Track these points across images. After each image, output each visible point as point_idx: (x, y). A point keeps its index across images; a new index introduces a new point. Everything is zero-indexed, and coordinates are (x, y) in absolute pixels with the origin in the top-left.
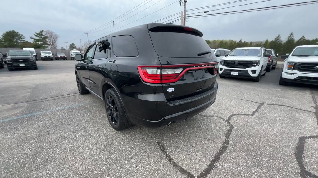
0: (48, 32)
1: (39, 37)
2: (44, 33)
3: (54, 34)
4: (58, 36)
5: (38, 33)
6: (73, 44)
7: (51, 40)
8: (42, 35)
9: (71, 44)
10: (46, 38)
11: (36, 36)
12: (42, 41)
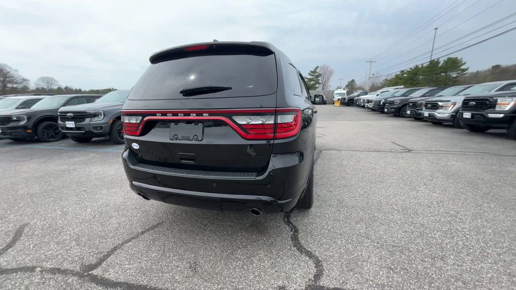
0: (323, 68)
1: (313, 76)
2: (318, 71)
3: (329, 70)
4: (333, 70)
5: (313, 70)
6: (353, 81)
7: (324, 78)
8: (316, 72)
9: (351, 80)
10: (319, 75)
11: (310, 74)
12: (314, 81)
